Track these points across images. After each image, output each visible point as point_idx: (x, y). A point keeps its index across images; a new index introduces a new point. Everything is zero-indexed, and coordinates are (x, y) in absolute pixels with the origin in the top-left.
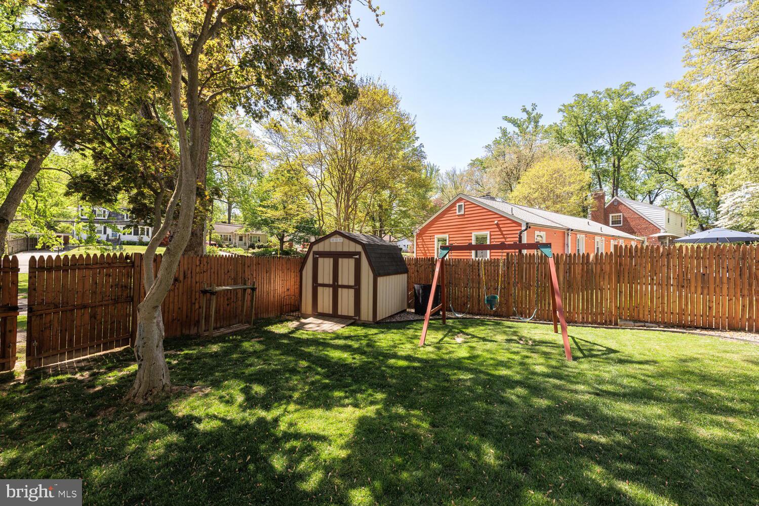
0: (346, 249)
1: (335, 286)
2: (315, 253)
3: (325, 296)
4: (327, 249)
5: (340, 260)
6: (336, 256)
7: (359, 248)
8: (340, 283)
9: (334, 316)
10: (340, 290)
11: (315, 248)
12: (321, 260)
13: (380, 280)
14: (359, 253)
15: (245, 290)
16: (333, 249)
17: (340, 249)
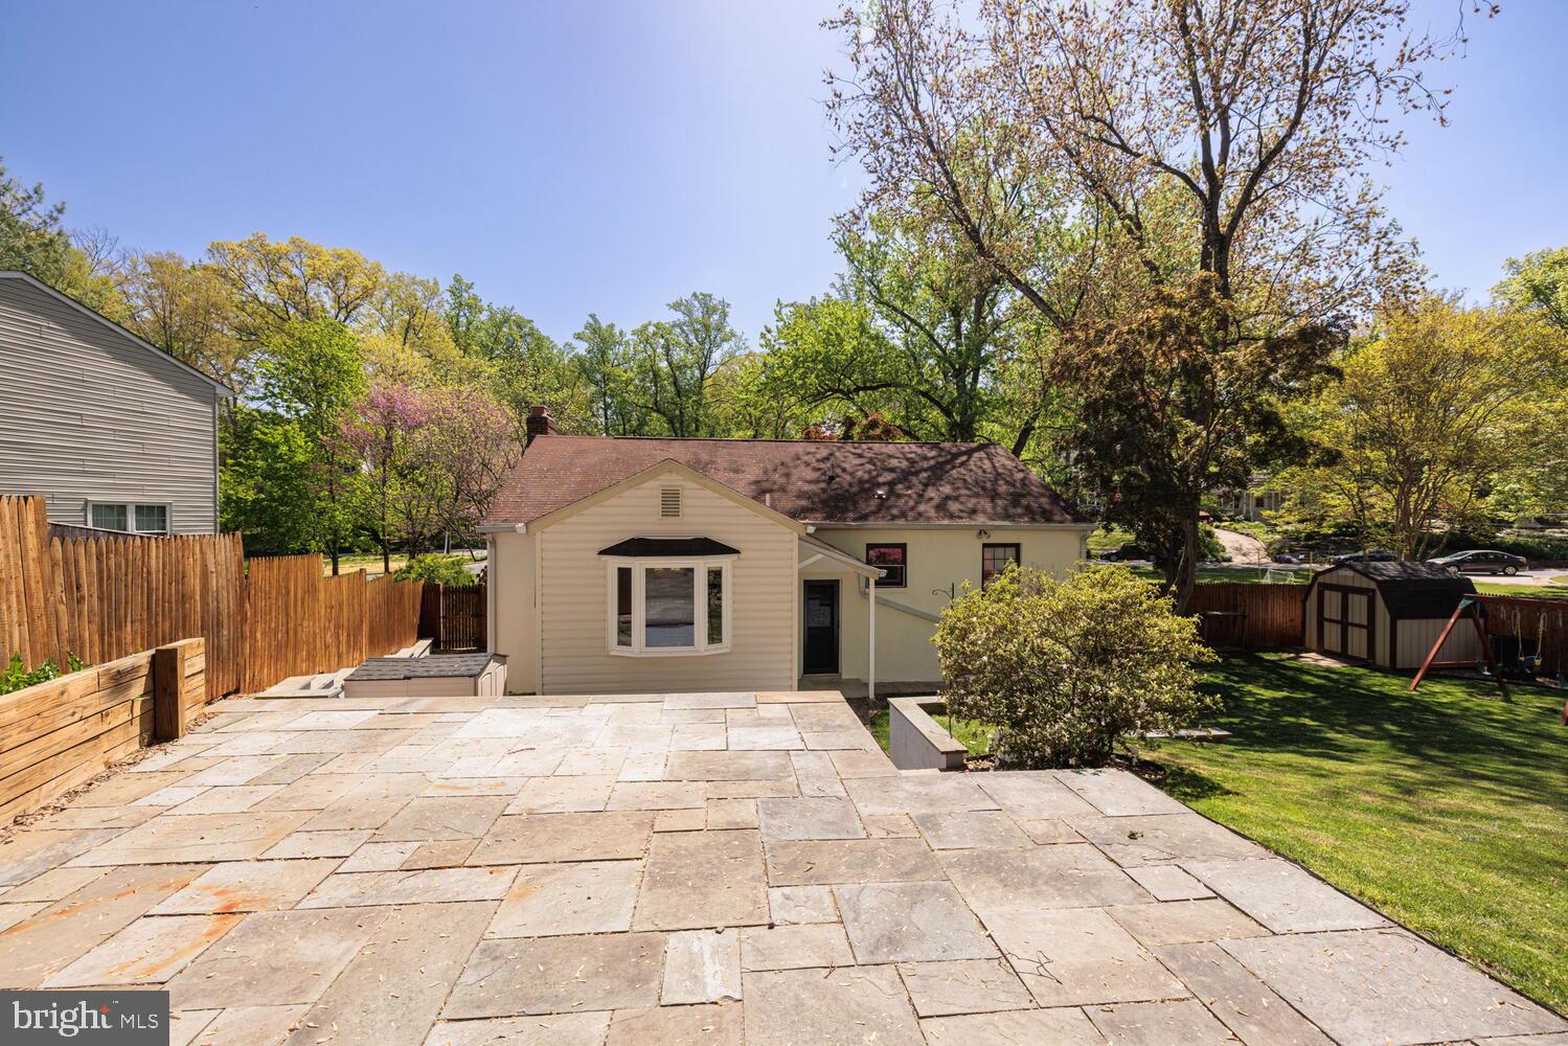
0: (1357, 585)
1: (1345, 624)
2: (1320, 584)
3: (1332, 635)
4: (1335, 582)
5: (1350, 595)
6: (1346, 591)
7: (1373, 585)
8: (1350, 620)
9: (1341, 655)
10: (1350, 628)
11: (1321, 579)
12: (1327, 593)
13: (1400, 623)
14: (1373, 591)
15: (1236, 617)
16: (1342, 582)
17: (1350, 583)
